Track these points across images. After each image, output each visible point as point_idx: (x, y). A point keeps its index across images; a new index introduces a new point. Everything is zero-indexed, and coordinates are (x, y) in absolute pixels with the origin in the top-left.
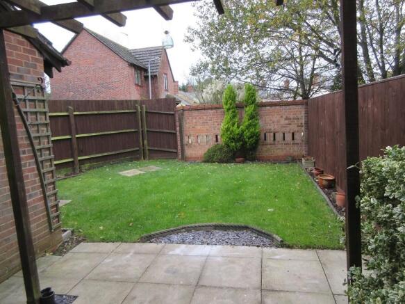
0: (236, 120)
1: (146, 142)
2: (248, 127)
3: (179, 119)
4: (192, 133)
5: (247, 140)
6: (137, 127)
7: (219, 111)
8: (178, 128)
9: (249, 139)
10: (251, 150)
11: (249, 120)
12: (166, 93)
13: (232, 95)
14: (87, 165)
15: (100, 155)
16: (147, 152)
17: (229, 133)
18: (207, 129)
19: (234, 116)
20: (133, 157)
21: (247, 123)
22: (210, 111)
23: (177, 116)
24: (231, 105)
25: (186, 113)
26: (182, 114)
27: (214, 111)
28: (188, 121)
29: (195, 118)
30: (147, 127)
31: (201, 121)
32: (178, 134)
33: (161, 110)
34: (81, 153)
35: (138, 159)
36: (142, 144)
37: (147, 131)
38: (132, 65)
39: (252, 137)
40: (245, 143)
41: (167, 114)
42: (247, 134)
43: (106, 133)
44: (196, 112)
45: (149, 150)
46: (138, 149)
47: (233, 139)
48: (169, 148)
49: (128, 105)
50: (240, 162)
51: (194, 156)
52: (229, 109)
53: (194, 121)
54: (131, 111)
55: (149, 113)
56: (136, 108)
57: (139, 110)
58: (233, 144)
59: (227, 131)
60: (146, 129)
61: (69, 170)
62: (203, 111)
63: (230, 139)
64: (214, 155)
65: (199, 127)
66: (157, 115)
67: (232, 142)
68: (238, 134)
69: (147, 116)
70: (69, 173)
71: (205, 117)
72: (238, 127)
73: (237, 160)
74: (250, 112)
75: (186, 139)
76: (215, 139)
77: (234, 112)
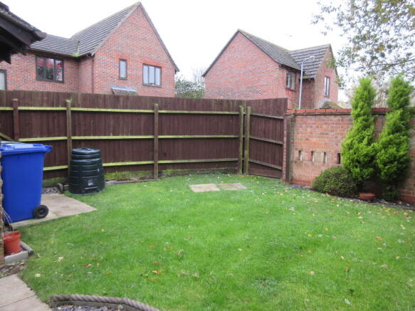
0: (368, 133)
1: (247, 152)
2: (386, 146)
3: (288, 126)
4: (304, 146)
5: (381, 166)
6: (238, 133)
7: (346, 118)
8: (285, 139)
9: (385, 164)
10: (389, 183)
11: (389, 134)
12: (326, 100)
13: (366, 93)
14: (169, 171)
15: (186, 161)
16: (247, 165)
17: (351, 151)
18: (326, 144)
19: (366, 127)
20: (229, 168)
21: (384, 139)
22: (332, 118)
23: (285, 121)
24: (362, 109)
25: (299, 119)
26: (293, 120)
27: (339, 117)
28: (301, 130)
29: (311, 127)
30: (250, 134)
31: (318, 131)
32: (285, 145)
33: (269, 114)
34: (164, 156)
35: (235, 172)
36: (241, 154)
37: (250, 139)
38: (283, 67)
39: (391, 162)
40: (377, 170)
41: (275, 119)
42: (382, 156)
43: (197, 136)
44: (313, 118)
45: (250, 162)
46: (236, 159)
47: (358, 162)
48: (274, 164)
49: (229, 105)
50: (365, 200)
51: (303, 179)
52: (358, 116)
53: (309, 130)
54: (231, 113)
55: (255, 116)
56: (239, 110)
57: (243, 113)
58: (358, 170)
59: (350, 149)
60: (249, 136)
61: (147, 173)
62: (323, 117)
63: (353, 160)
64: (325, 182)
65: (314, 140)
66: (264, 120)
67: (357, 167)
68: (366, 155)
69: (251, 121)
70: (148, 177)
71: (325, 126)
72: (369, 144)
73: (362, 195)
74: (392, 121)
75: (296, 154)
76: (336, 159)
77: (366, 120)
